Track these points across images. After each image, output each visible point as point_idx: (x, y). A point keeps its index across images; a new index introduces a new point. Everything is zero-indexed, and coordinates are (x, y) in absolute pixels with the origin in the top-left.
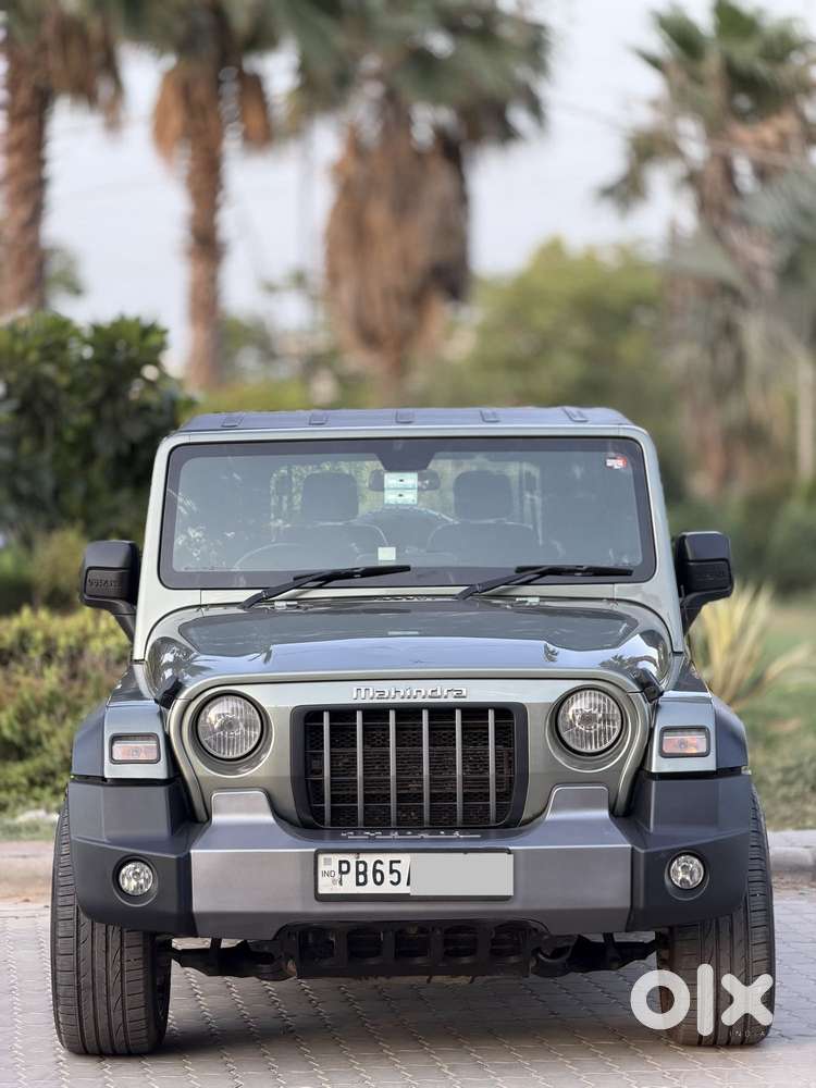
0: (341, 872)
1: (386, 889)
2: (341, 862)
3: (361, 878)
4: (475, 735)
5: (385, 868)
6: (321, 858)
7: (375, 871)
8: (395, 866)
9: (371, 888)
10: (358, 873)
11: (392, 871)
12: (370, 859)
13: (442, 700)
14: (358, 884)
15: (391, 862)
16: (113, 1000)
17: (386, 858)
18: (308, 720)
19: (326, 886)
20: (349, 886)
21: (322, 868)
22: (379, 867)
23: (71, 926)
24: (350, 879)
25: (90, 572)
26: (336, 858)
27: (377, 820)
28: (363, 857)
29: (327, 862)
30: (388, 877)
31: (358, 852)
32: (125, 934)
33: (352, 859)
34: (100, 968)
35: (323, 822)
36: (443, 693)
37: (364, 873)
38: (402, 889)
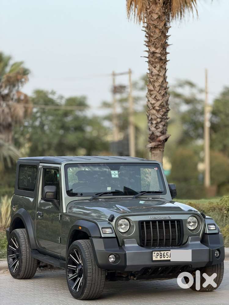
0: (157, 256)
1: (166, 259)
2: (157, 253)
3: (161, 256)
4: (173, 226)
5: (165, 254)
6: (153, 252)
7: (164, 255)
8: (167, 254)
9: (163, 259)
10: (160, 256)
11: (167, 255)
12: (162, 252)
13: (167, 219)
14: (160, 258)
15: (167, 253)
16: (98, 286)
17: (166, 252)
18: (141, 223)
19: (154, 259)
20: (159, 259)
21: (153, 255)
22: (164, 254)
23: (91, 270)
24: (159, 257)
25: (47, 193)
26: (156, 252)
28: (161, 252)
29: (154, 253)
30: (166, 256)
31: (160, 251)
32: (102, 272)
33: (159, 252)
34: (97, 279)
36: (167, 217)
37: (161, 255)
38: (169, 259)
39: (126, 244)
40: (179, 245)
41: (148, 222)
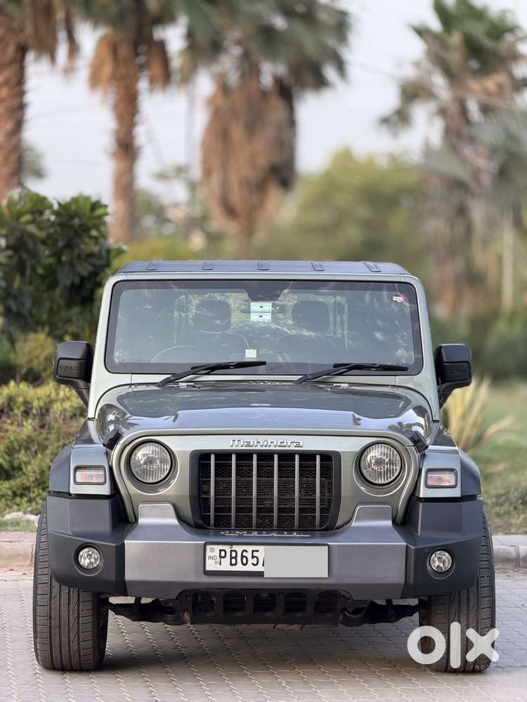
0: (221, 557)
1: (249, 568)
2: (221, 551)
3: (234, 561)
4: (307, 471)
5: (249, 555)
6: (208, 547)
7: (242, 557)
8: (255, 554)
9: (239, 567)
10: (231, 558)
11: (253, 557)
12: (239, 549)
13: (287, 448)
14: (231, 564)
15: (253, 551)
16: (72, 636)
17: (250, 548)
18: (201, 459)
19: (210, 565)
20: (225, 566)
21: (208, 553)
22: (245, 554)
23: (47, 589)
24: (226, 561)
25: (61, 361)
26: (218, 548)
27: (244, 524)
28: (235, 548)
29: (212, 550)
30: (251, 561)
31: (232, 544)
32: (81, 594)
33: (227, 548)
34: (64, 615)
35: (209, 525)
37: (236, 558)
38: (259, 568)
39: (142, 517)
40: (326, 529)
41: (223, 456)
